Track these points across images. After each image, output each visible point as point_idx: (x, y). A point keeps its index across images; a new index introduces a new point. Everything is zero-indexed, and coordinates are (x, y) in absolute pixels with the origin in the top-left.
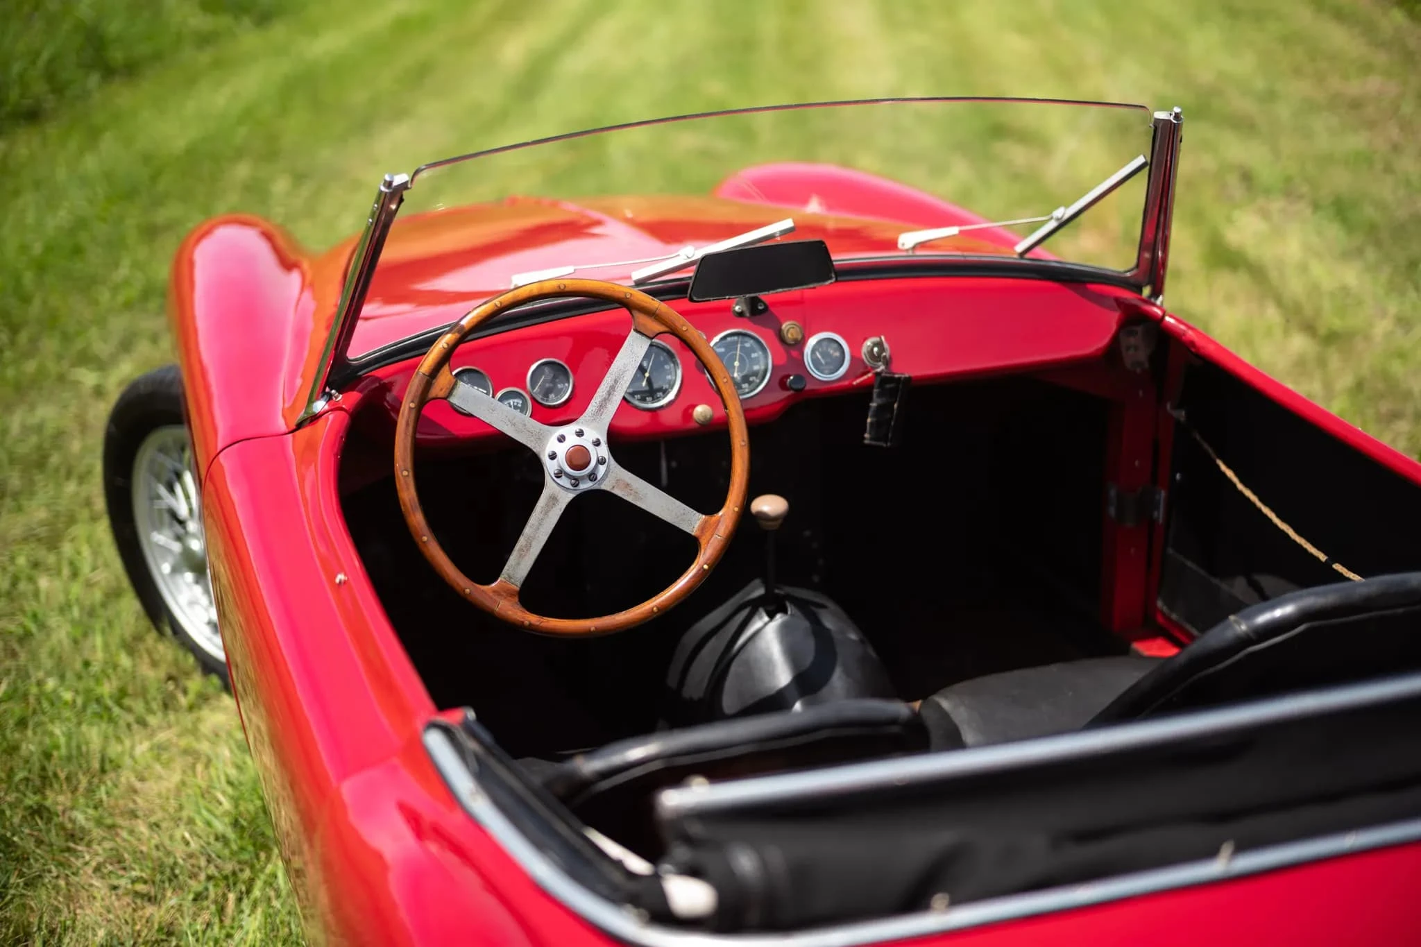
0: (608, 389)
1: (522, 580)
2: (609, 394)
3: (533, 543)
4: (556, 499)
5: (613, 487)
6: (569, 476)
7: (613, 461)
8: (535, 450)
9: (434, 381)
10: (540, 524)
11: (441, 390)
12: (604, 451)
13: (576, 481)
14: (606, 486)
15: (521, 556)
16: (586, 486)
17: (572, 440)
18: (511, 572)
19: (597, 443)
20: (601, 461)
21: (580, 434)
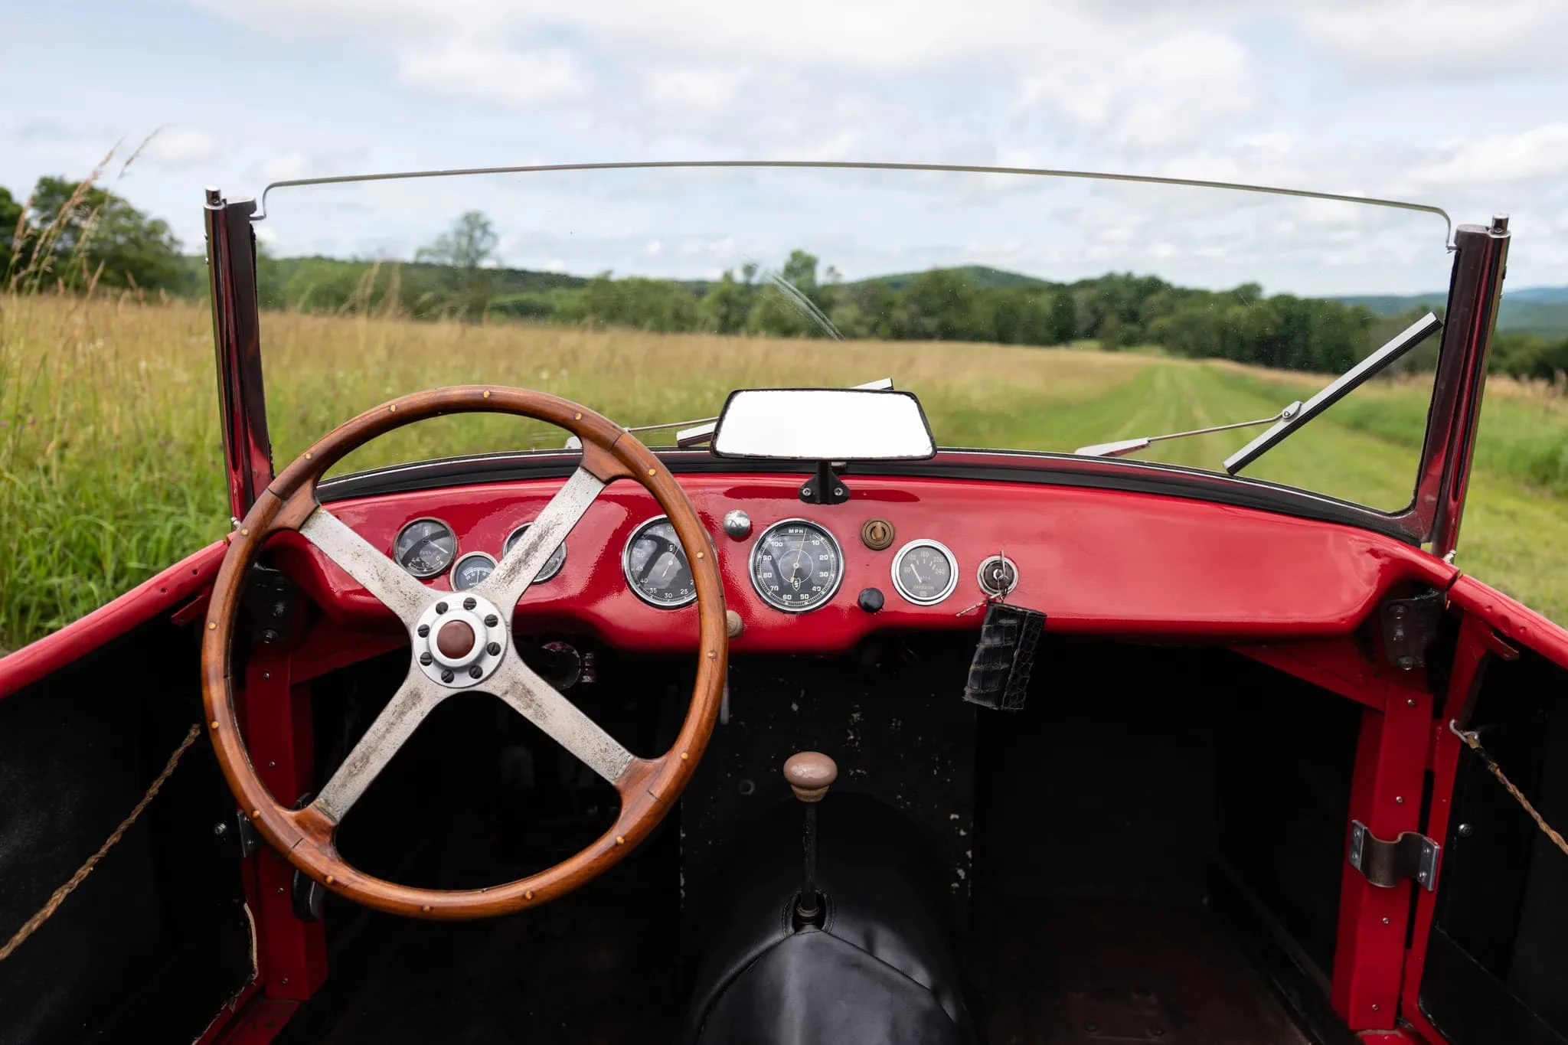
0: (527, 547)
1: (345, 811)
2: (528, 554)
3: (372, 758)
4: (419, 697)
5: (506, 693)
6: (439, 665)
7: (512, 651)
8: (404, 620)
9: (285, 504)
10: (388, 731)
11: (292, 518)
12: (501, 634)
13: (448, 675)
14: (493, 687)
15: (351, 774)
16: (464, 682)
17: (456, 612)
18: (331, 797)
19: (491, 622)
20: (493, 649)
21: (470, 605)
